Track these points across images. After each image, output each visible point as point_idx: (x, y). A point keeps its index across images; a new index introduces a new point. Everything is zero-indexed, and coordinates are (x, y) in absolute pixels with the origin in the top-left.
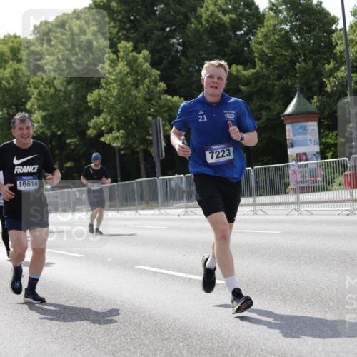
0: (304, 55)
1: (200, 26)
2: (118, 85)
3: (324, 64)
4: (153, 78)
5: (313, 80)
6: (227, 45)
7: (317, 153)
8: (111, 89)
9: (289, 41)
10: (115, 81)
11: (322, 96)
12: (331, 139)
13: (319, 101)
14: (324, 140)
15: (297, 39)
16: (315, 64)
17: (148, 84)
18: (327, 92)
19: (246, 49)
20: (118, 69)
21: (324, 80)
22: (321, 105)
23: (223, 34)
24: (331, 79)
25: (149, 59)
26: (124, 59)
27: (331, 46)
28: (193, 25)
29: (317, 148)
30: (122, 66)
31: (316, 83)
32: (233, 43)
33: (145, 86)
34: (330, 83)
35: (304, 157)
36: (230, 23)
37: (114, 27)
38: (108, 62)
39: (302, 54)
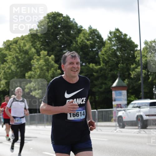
0: (122, 61)
1: (77, 46)
2: (40, 70)
3: (131, 65)
4: (55, 68)
5: (126, 72)
6: (88, 55)
7: (126, 104)
8: (36, 71)
9: (116, 54)
10: (39, 68)
11: (129, 79)
12: (132, 98)
13: (128, 81)
14: (129, 99)
15: (119, 53)
16: (127, 65)
17: (53, 70)
18: (131, 78)
19: (97, 57)
20: (40, 63)
21: (130, 72)
22: (128, 83)
23: (86, 50)
24: (134, 72)
25: (54, 60)
26: (43, 59)
27: (134, 57)
28: (74, 45)
29: (126, 102)
30: (42, 62)
31: (127, 73)
32: (91, 54)
33: (52, 71)
34: (133, 74)
35: (120, 106)
36: (90, 45)
37: (39, 44)
38: (36, 60)
39: (121, 60)
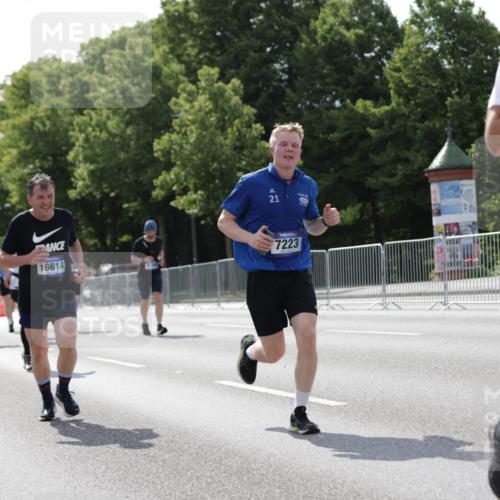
0: (459, 86)
1: (313, 46)
2: (197, 128)
4: (246, 118)
5: (471, 121)
6: (351, 72)
7: (474, 223)
8: (188, 132)
9: (438, 66)
10: (193, 122)
15: (449, 63)
16: (473, 99)
17: (239, 126)
19: (377, 77)
20: (196, 104)
23: (345, 57)
25: (242, 92)
26: (206, 91)
28: (303, 44)
29: (473, 217)
30: (202, 101)
31: (474, 125)
32: (360, 69)
33: (235, 129)
35: (455, 229)
36: (356, 42)
37: (193, 46)
38: (184, 95)
39: (456, 85)
